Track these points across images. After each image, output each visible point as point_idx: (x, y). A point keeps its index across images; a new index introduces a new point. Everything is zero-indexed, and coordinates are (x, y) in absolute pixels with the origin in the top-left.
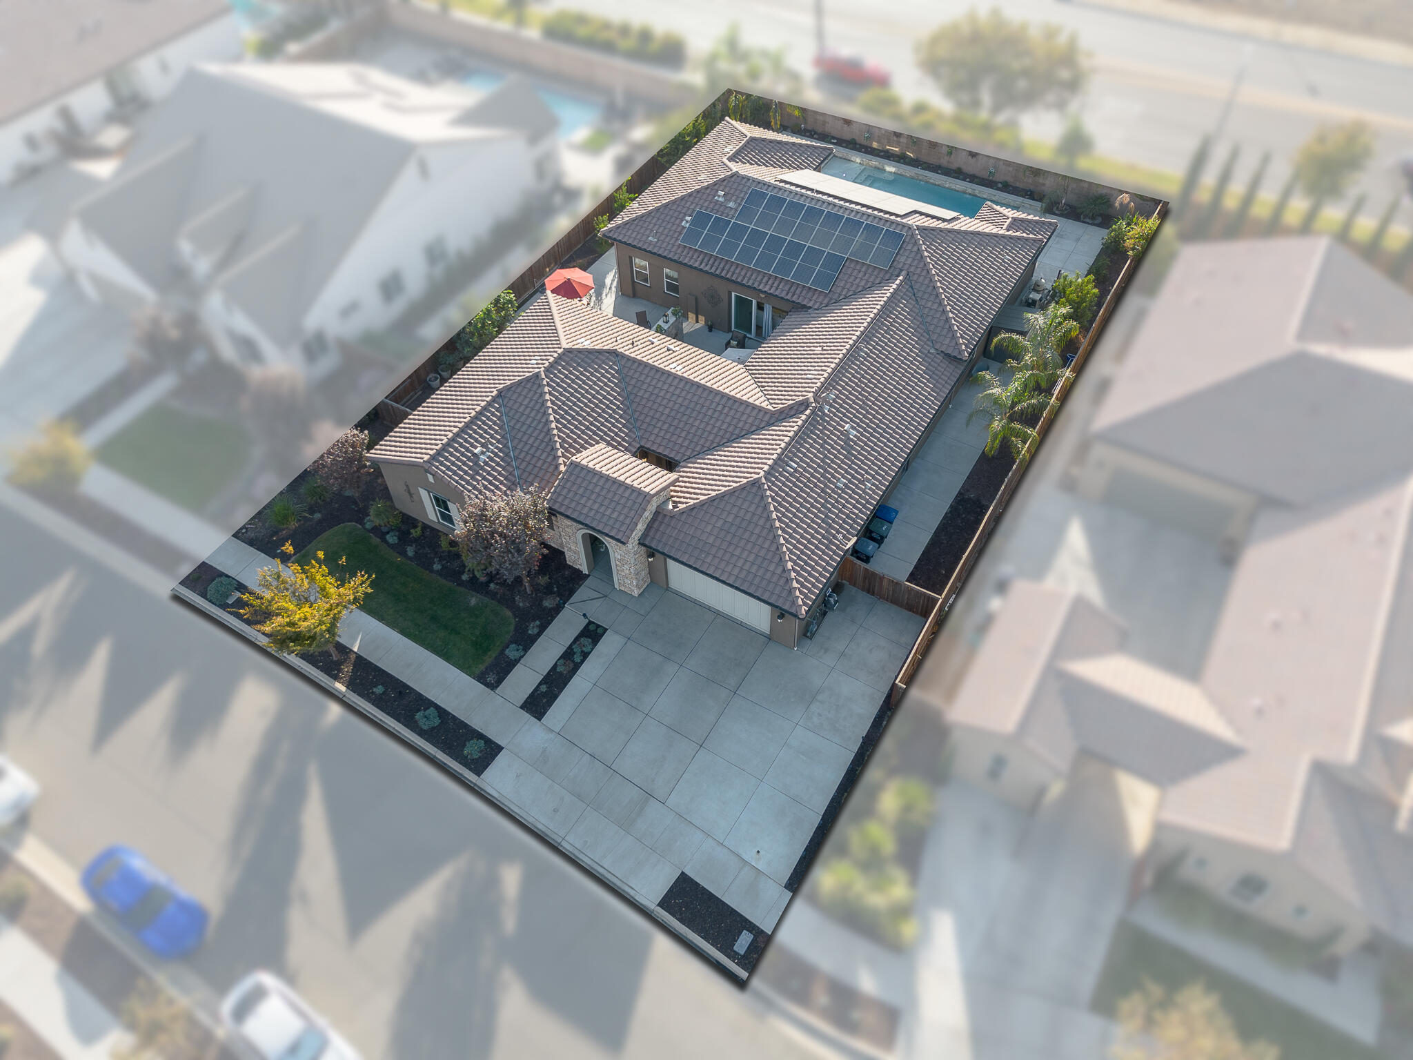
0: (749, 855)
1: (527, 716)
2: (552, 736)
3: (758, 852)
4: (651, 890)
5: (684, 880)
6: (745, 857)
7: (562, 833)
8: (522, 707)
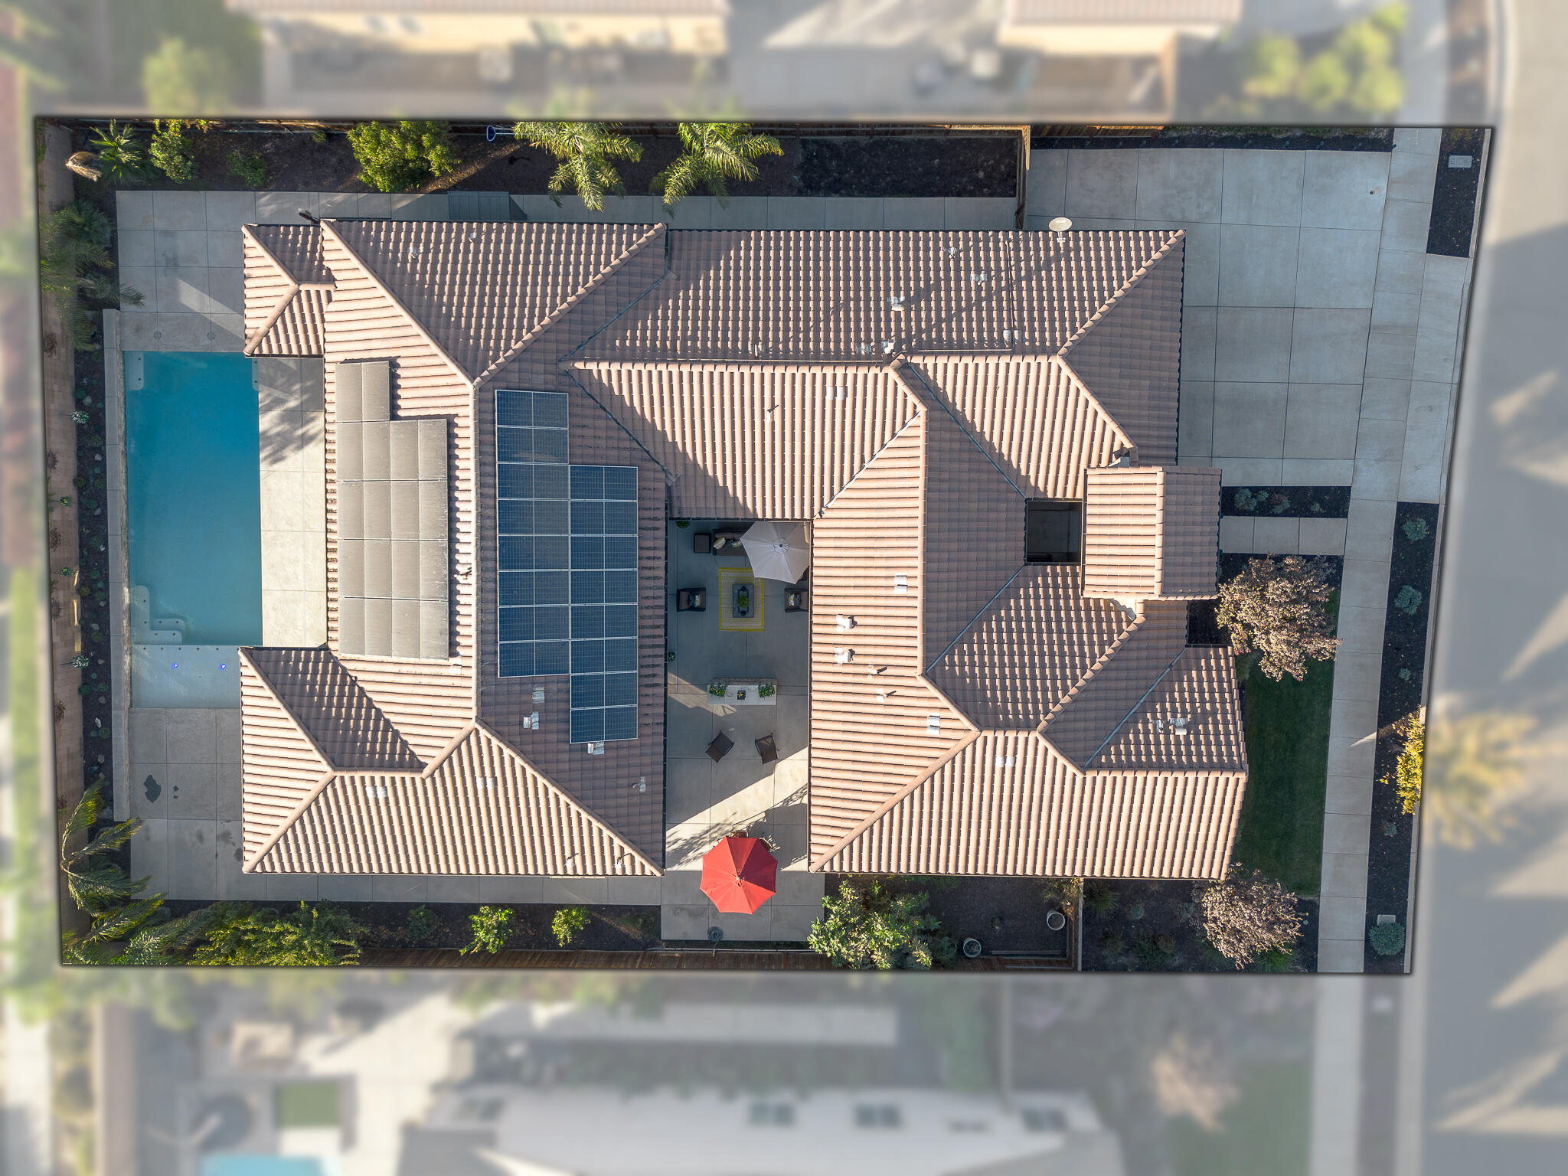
0: (1379, 199)
1: (1352, 504)
2: (1360, 464)
3: (1371, 193)
4: (1455, 272)
5: (1432, 248)
6: (1382, 203)
7: (1451, 388)
8: (1345, 515)
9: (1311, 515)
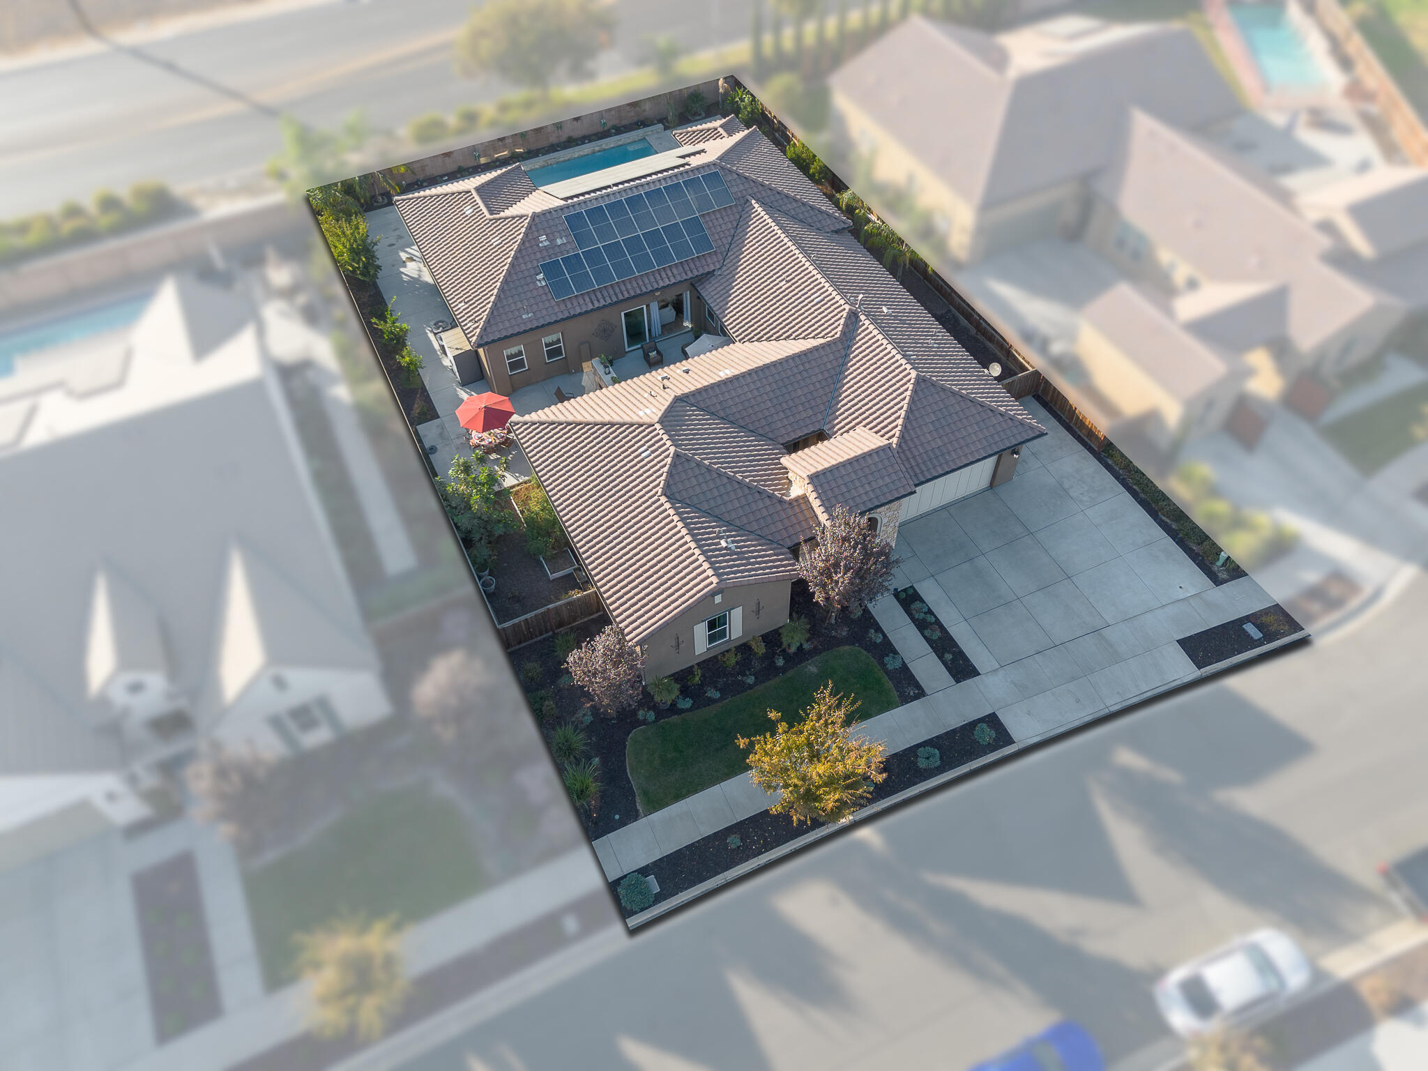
0: (1182, 594)
1: (969, 682)
2: (1001, 672)
4: (1183, 668)
7: (1102, 706)
8: (958, 681)
9: (941, 657)
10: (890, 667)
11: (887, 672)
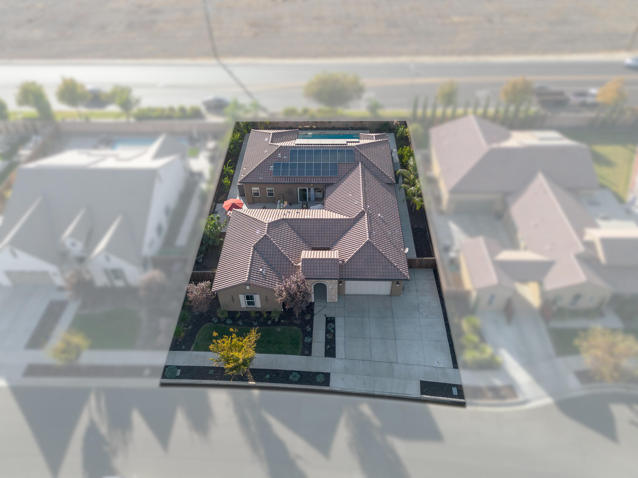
0: (436, 365)
1: (330, 358)
2: (344, 360)
3: (438, 362)
4: (415, 391)
5: (422, 383)
6: (435, 366)
7: (372, 390)
8: (325, 356)
9: (326, 346)
10: (305, 341)
11: (303, 342)
